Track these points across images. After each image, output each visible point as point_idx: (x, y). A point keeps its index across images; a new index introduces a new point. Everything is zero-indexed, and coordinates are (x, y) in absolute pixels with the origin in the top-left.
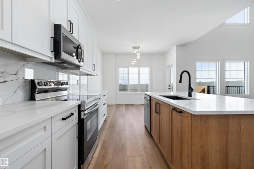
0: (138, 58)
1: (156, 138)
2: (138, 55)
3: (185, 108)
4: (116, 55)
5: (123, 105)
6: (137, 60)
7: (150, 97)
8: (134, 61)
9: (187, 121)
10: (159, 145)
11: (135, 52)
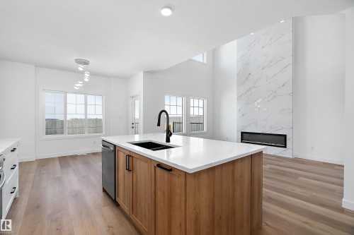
0: (86, 80)
1: (125, 207)
2: (87, 75)
3: (177, 165)
4: (38, 65)
5: (53, 159)
6: (85, 83)
7: (115, 146)
8: (79, 85)
9: (178, 181)
10: (133, 217)
11: (81, 69)
